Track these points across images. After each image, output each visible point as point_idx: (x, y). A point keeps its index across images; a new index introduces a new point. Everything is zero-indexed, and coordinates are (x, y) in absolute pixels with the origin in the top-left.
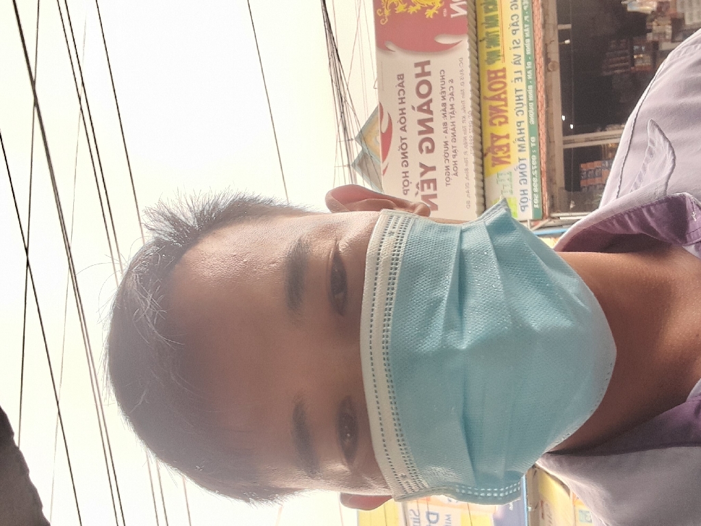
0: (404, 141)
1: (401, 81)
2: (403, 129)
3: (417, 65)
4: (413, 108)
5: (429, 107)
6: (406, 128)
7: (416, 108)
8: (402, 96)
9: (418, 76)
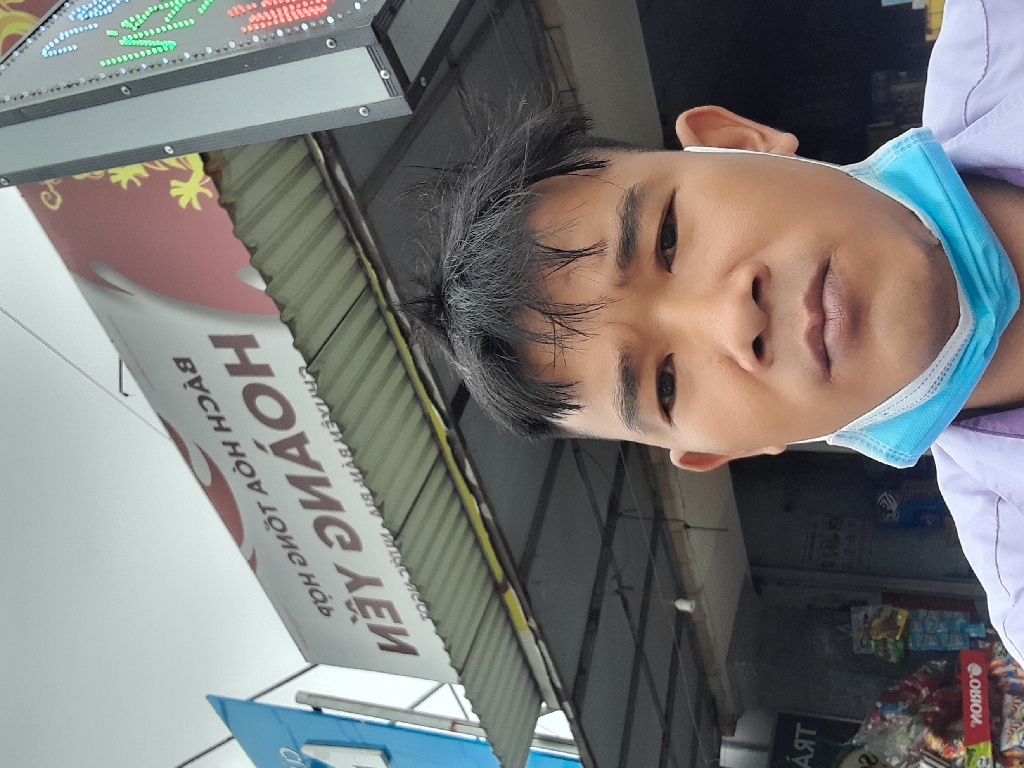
0: (269, 513)
1: (190, 376)
2: (255, 486)
3: (219, 342)
4: (260, 447)
5: (303, 453)
6: (264, 487)
7: (268, 449)
8: (212, 412)
9: (233, 370)
